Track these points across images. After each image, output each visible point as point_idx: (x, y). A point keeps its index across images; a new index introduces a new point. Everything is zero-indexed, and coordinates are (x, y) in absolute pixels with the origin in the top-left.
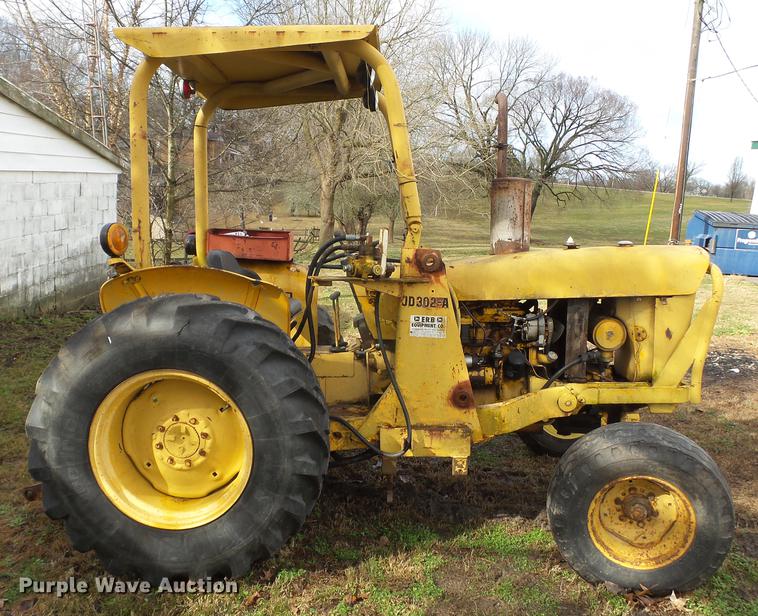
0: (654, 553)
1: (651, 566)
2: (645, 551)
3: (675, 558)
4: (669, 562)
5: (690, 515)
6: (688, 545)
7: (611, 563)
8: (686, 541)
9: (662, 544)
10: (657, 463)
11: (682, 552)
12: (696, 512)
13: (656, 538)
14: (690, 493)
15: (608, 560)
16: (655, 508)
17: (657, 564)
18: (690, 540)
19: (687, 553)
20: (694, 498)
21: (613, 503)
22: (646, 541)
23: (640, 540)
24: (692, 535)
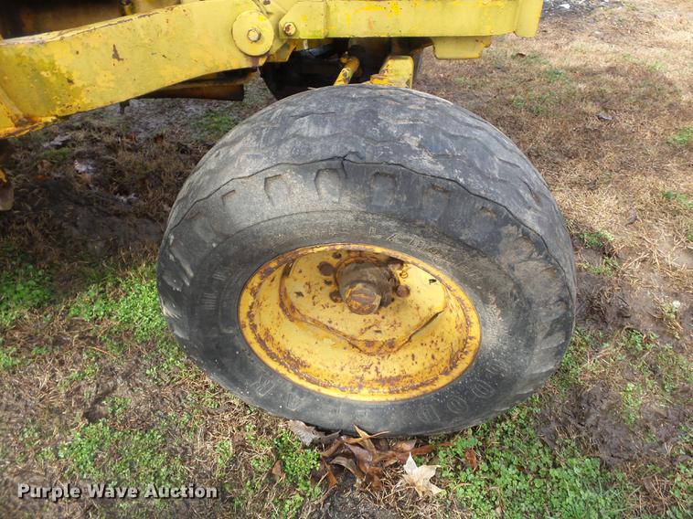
0: (391, 366)
1: (382, 396)
2: (374, 360)
3: (429, 388)
4: (415, 393)
5: (468, 323)
6: (456, 373)
7: (302, 391)
8: (453, 363)
9: (409, 351)
10: (392, 224)
11: (443, 381)
12: (483, 324)
13: (400, 334)
14: (477, 291)
15: (295, 387)
16: (403, 282)
17: (391, 392)
18: (462, 366)
19: (453, 386)
20: (486, 301)
21: (316, 272)
22: (381, 338)
23: (369, 336)
24: (468, 359)
